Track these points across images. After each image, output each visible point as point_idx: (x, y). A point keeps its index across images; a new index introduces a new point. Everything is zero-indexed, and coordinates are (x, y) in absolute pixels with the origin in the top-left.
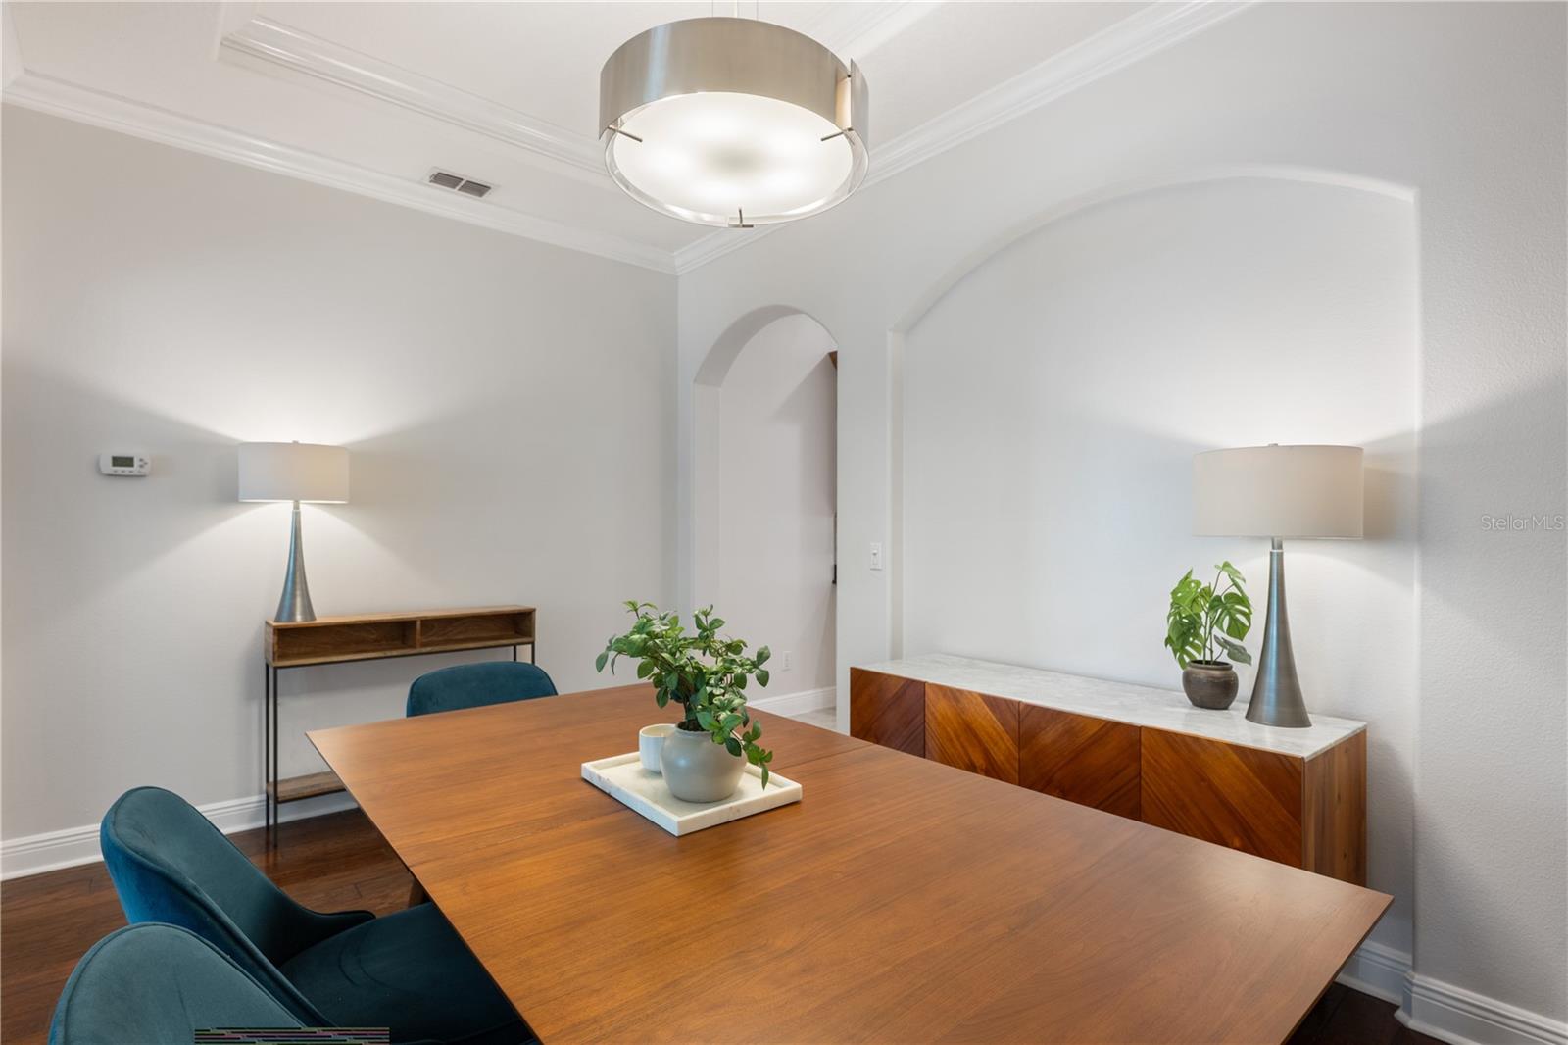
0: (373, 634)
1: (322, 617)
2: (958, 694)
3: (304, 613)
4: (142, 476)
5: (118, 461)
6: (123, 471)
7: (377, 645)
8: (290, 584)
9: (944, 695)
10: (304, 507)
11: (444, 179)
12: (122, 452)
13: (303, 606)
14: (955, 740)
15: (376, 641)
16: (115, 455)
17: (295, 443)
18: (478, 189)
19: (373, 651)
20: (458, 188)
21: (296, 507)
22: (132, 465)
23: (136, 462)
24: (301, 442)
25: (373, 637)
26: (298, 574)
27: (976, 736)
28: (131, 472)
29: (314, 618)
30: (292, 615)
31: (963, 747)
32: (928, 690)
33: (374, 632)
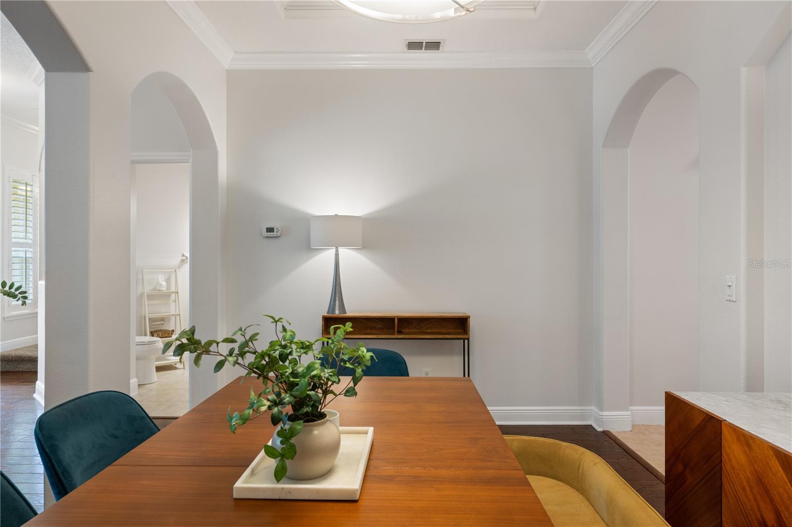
0: (379, 324)
1: (349, 314)
2: (751, 441)
3: (339, 310)
4: (277, 237)
5: (270, 230)
6: (270, 235)
7: (381, 331)
8: (333, 293)
9: (738, 439)
10: (341, 250)
11: (414, 46)
12: (270, 225)
13: (339, 305)
14: (748, 489)
15: (381, 329)
16: (267, 227)
17: (336, 215)
18: (434, 46)
19: (385, 334)
20: (424, 48)
21: (337, 251)
22: (273, 232)
23: (275, 230)
24: (339, 215)
25: (380, 326)
26: (337, 287)
27: (767, 492)
28: (273, 235)
29: (345, 313)
30: (334, 310)
31: (756, 500)
32: (724, 429)
33: (380, 323)
